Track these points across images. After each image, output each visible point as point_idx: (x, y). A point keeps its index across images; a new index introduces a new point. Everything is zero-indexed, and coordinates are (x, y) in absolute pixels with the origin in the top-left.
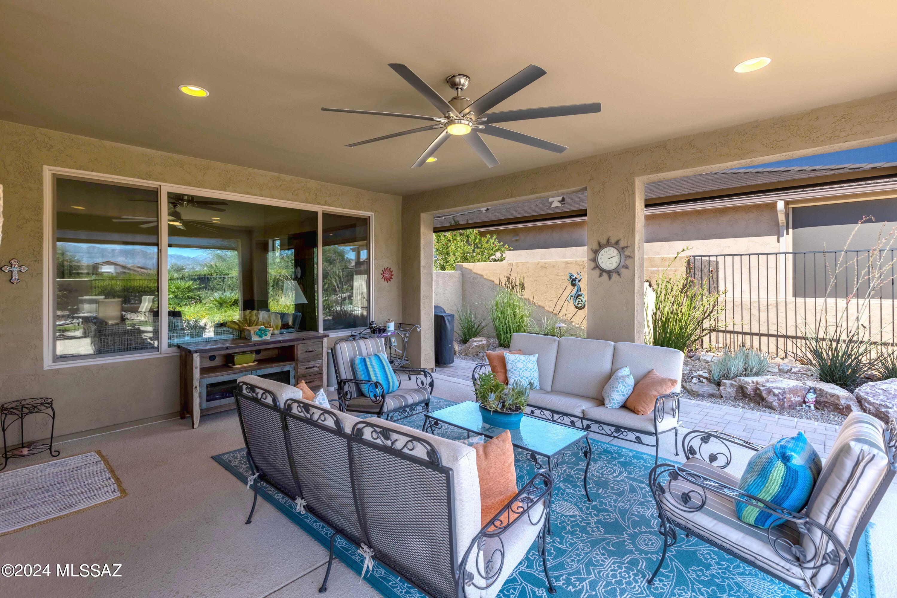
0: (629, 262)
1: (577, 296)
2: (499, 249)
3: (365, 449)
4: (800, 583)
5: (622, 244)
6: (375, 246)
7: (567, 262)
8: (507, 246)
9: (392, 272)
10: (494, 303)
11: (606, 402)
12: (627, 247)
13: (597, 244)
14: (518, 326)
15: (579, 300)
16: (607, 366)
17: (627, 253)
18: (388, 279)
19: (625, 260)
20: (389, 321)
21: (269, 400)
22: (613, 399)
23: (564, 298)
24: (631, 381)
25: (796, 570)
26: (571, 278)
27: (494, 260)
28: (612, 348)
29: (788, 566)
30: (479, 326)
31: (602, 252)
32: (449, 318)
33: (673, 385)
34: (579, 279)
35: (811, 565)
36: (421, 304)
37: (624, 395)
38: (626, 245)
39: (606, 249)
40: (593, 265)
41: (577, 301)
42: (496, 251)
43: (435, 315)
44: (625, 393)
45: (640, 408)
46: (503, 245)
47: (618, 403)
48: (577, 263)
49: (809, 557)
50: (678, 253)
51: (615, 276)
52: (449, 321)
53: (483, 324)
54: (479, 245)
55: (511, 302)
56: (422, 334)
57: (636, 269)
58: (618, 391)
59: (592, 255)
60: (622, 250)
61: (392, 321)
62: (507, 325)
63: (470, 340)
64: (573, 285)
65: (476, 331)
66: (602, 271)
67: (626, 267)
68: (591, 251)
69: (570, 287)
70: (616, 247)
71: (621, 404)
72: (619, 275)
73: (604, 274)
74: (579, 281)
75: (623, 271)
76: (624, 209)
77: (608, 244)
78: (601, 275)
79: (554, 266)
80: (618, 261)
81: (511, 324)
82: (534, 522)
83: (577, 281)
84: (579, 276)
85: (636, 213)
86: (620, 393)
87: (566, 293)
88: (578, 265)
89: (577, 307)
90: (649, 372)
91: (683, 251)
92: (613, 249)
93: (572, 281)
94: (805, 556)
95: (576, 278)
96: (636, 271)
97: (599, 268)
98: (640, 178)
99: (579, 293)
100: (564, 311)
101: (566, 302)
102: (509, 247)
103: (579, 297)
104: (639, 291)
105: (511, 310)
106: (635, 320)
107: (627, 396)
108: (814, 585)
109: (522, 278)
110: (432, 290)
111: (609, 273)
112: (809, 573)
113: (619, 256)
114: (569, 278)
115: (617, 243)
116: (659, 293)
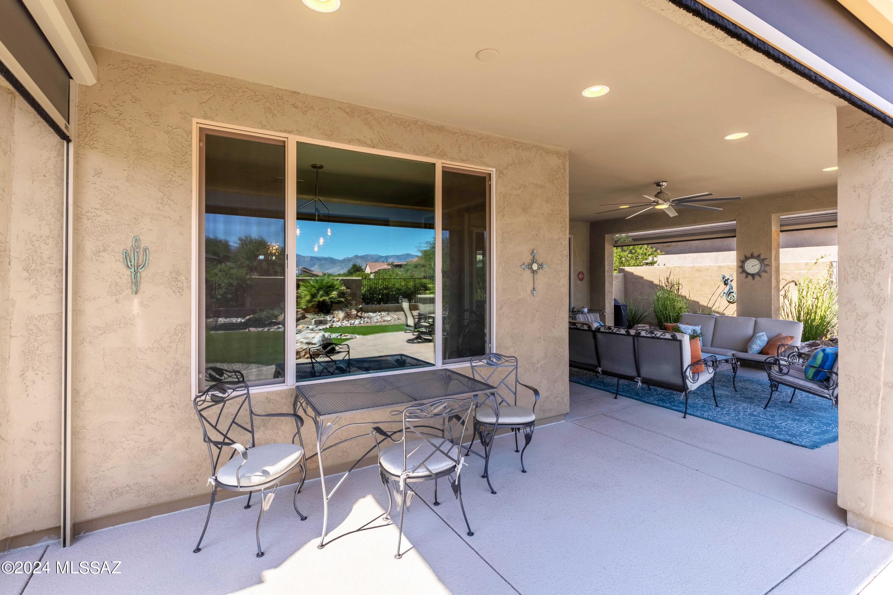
0: (767, 269)
1: (729, 293)
2: (651, 254)
3: (642, 339)
4: (828, 396)
5: (762, 257)
6: (574, 257)
7: (720, 266)
8: (659, 251)
9: (584, 274)
10: (655, 298)
11: (749, 350)
12: (766, 259)
13: (744, 257)
14: (677, 316)
15: (731, 296)
16: (750, 332)
17: (766, 262)
18: (581, 280)
19: (765, 267)
20: (584, 307)
21: (586, 327)
22: (753, 349)
23: (717, 294)
24: (765, 338)
25: (826, 391)
26: (723, 278)
27: (647, 264)
28: (754, 321)
29: (823, 390)
30: (641, 316)
31: (748, 262)
32: (624, 307)
33: (791, 339)
34: (731, 279)
35: (832, 388)
36: (606, 297)
37: (760, 346)
38: (765, 257)
39: (750, 260)
40: (741, 270)
41: (729, 297)
42: (649, 255)
43: (614, 305)
44: (761, 345)
45: (770, 352)
46: (656, 251)
47: (757, 351)
48: (729, 267)
49: (831, 385)
50: (817, 260)
51: (757, 278)
52: (623, 310)
53: (646, 314)
54: (633, 251)
55: (671, 297)
56: (607, 317)
57: (773, 273)
58: (756, 344)
59: (740, 264)
60: (762, 261)
61: (586, 308)
62: (668, 314)
63: (635, 326)
64: (726, 284)
65: (638, 320)
66: (748, 274)
67: (765, 272)
68: (739, 262)
69: (723, 286)
70: (758, 258)
71: (758, 352)
72: (760, 277)
73: (749, 276)
74: (731, 281)
75: (763, 274)
76: (764, 234)
77: (752, 257)
78: (747, 277)
79: (708, 269)
80: (759, 268)
81: (671, 314)
82: (710, 372)
83: (729, 281)
84: (731, 277)
85: (773, 237)
86: (758, 345)
87: (719, 291)
88: (730, 268)
89: (729, 302)
90: (779, 334)
91: (822, 257)
92: (755, 260)
93: (725, 282)
94: (829, 385)
95: (728, 279)
96: (773, 274)
97: (745, 272)
98: (776, 214)
99: (731, 291)
100: (717, 305)
101: (720, 298)
102: (661, 252)
103: (731, 294)
104: (775, 287)
105: (670, 303)
106: (773, 305)
107: (762, 347)
108: (833, 396)
109: (678, 279)
110: (613, 287)
111: (753, 275)
112: (831, 391)
113: (760, 265)
114: (722, 278)
115: (759, 256)
116: (801, 291)
